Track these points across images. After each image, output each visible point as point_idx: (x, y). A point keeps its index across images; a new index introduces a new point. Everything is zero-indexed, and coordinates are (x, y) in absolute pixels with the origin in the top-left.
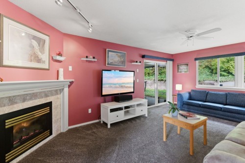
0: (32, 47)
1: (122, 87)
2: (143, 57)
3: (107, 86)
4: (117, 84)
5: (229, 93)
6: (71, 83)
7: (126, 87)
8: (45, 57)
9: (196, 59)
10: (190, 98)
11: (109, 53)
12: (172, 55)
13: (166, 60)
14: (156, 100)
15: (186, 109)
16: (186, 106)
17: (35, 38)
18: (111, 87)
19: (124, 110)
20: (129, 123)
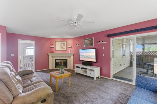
0: (61, 45)
1: (88, 58)
4: (86, 56)
6: (74, 54)
7: (91, 58)
8: (65, 47)
11: (85, 40)
17: (62, 43)
19: (81, 69)
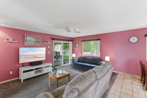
1: (35, 57)
2: (53, 39)
3: (23, 57)
4: (31, 55)
5: (94, 58)
9: (82, 41)
10: (79, 61)
11: (27, 37)
12: (72, 38)
13: (69, 41)
14: (63, 62)
15: (75, 67)
16: (75, 65)
18: (26, 58)
19: (34, 71)
20: (38, 78)
